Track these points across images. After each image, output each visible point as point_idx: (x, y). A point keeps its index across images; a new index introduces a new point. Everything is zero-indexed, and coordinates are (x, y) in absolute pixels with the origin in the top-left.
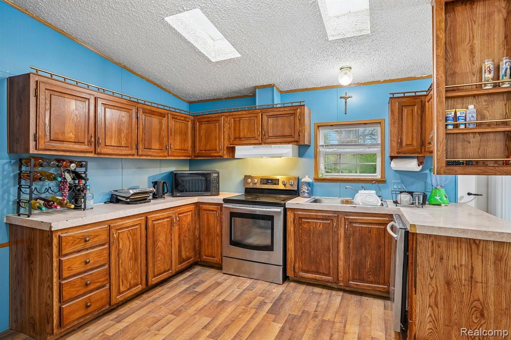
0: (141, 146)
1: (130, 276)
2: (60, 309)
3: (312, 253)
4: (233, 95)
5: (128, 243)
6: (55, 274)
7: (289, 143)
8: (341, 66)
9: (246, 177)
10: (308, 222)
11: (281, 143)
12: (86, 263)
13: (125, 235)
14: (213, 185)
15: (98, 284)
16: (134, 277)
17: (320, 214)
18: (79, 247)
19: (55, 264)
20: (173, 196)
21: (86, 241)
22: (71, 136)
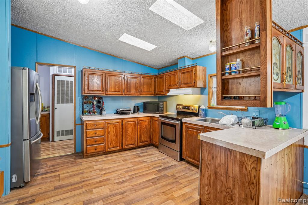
0: (125, 91)
1: (114, 143)
2: (86, 148)
3: (192, 148)
4: (173, 64)
5: (113, 129)
6: (85, 135)
7: (190, 87)
8: (211, 40)
9: (178, 105)
10: (191, 130)
11: (187, 87)
12: (95, 134)
13: (112, 126)
14: (161, 108)
15: (100, 142)
16: (116, 143)
17: (195, 126)
18: (93, 127)
19: (85, 132)
20: (144, 113)
21: (95, 125)
22: (96, 88)
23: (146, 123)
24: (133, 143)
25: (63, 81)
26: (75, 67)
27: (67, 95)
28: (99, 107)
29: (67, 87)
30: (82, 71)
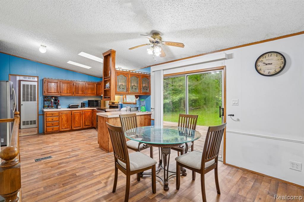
0: (75, 93)
1: (66, 125)
2: (46, 128)
5: (65, 117)
6: (45, 120)
12: (52, 120)
13: (64, 115)
14: (99, 104)
15: (56, 125)
16: (67, 126)
18: (50, 116)
19: (45, 118)
20: (88, 107)
21: (52, 114)
22: (53, 91)
23: (89, 114)
24: (79, 126)
25: (28, 85)
26: (38, 77)
27: (31, 95)
28: (55, 103)
29: (31, 89)
30: (43, 80)
